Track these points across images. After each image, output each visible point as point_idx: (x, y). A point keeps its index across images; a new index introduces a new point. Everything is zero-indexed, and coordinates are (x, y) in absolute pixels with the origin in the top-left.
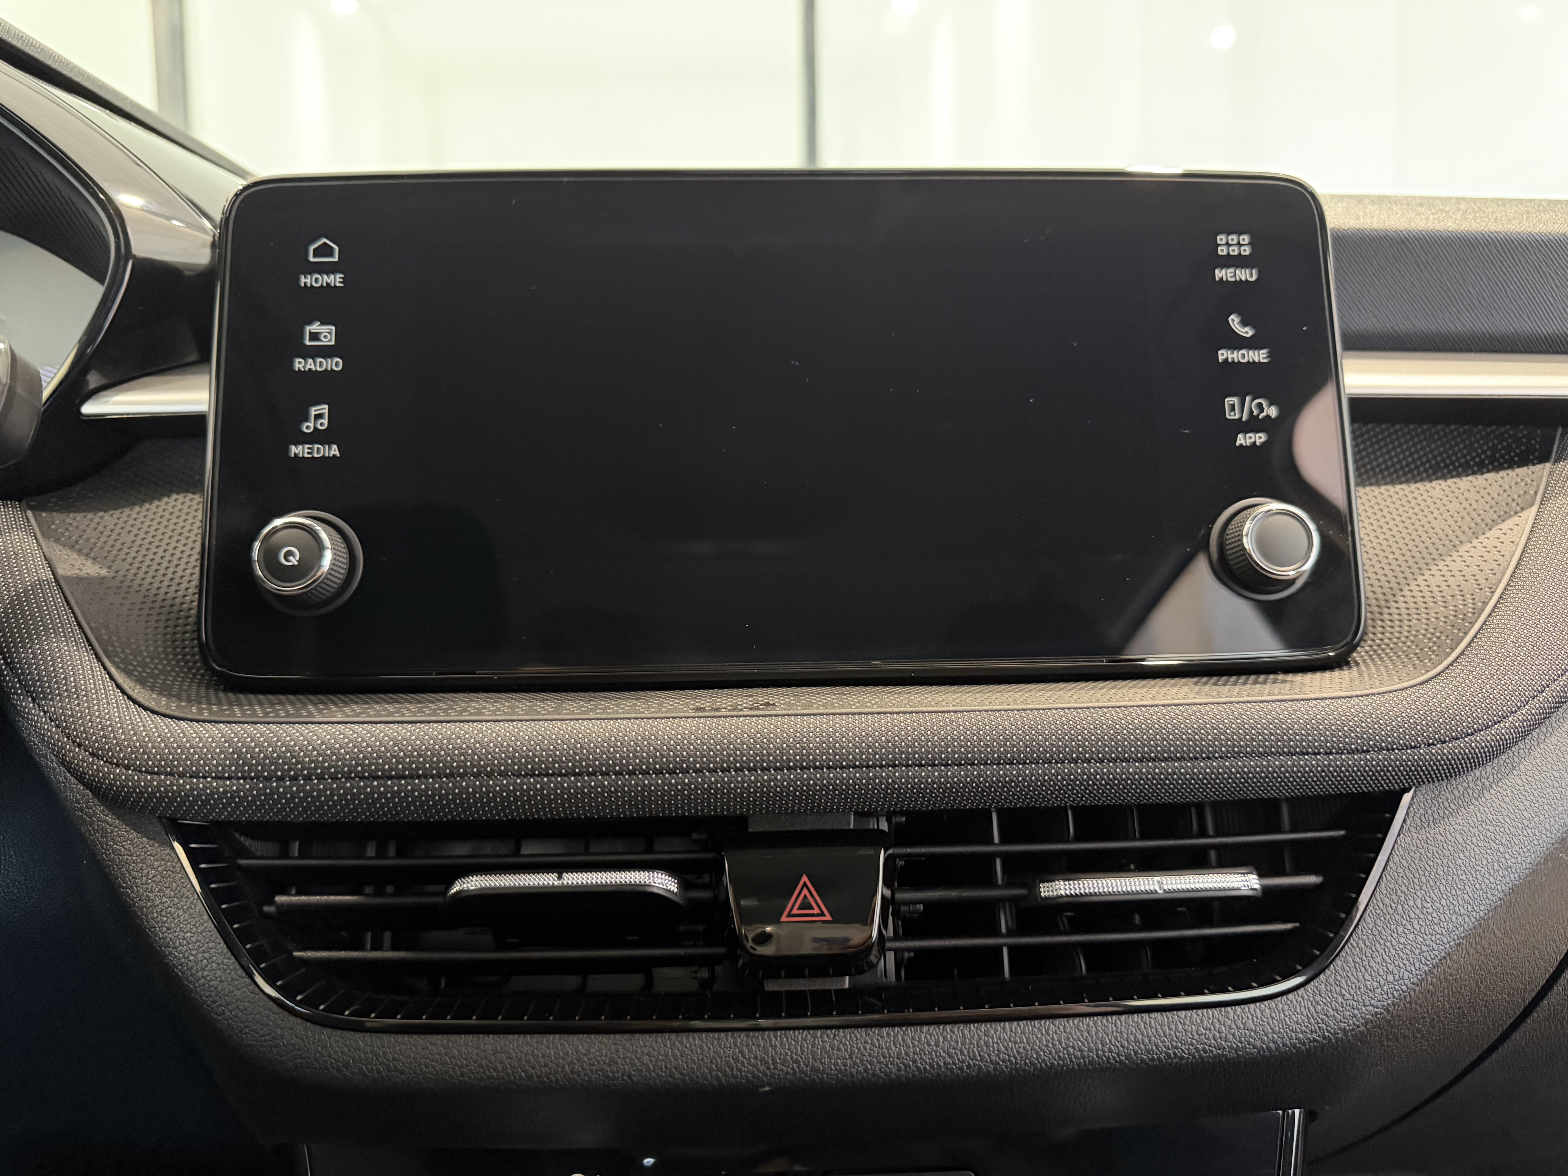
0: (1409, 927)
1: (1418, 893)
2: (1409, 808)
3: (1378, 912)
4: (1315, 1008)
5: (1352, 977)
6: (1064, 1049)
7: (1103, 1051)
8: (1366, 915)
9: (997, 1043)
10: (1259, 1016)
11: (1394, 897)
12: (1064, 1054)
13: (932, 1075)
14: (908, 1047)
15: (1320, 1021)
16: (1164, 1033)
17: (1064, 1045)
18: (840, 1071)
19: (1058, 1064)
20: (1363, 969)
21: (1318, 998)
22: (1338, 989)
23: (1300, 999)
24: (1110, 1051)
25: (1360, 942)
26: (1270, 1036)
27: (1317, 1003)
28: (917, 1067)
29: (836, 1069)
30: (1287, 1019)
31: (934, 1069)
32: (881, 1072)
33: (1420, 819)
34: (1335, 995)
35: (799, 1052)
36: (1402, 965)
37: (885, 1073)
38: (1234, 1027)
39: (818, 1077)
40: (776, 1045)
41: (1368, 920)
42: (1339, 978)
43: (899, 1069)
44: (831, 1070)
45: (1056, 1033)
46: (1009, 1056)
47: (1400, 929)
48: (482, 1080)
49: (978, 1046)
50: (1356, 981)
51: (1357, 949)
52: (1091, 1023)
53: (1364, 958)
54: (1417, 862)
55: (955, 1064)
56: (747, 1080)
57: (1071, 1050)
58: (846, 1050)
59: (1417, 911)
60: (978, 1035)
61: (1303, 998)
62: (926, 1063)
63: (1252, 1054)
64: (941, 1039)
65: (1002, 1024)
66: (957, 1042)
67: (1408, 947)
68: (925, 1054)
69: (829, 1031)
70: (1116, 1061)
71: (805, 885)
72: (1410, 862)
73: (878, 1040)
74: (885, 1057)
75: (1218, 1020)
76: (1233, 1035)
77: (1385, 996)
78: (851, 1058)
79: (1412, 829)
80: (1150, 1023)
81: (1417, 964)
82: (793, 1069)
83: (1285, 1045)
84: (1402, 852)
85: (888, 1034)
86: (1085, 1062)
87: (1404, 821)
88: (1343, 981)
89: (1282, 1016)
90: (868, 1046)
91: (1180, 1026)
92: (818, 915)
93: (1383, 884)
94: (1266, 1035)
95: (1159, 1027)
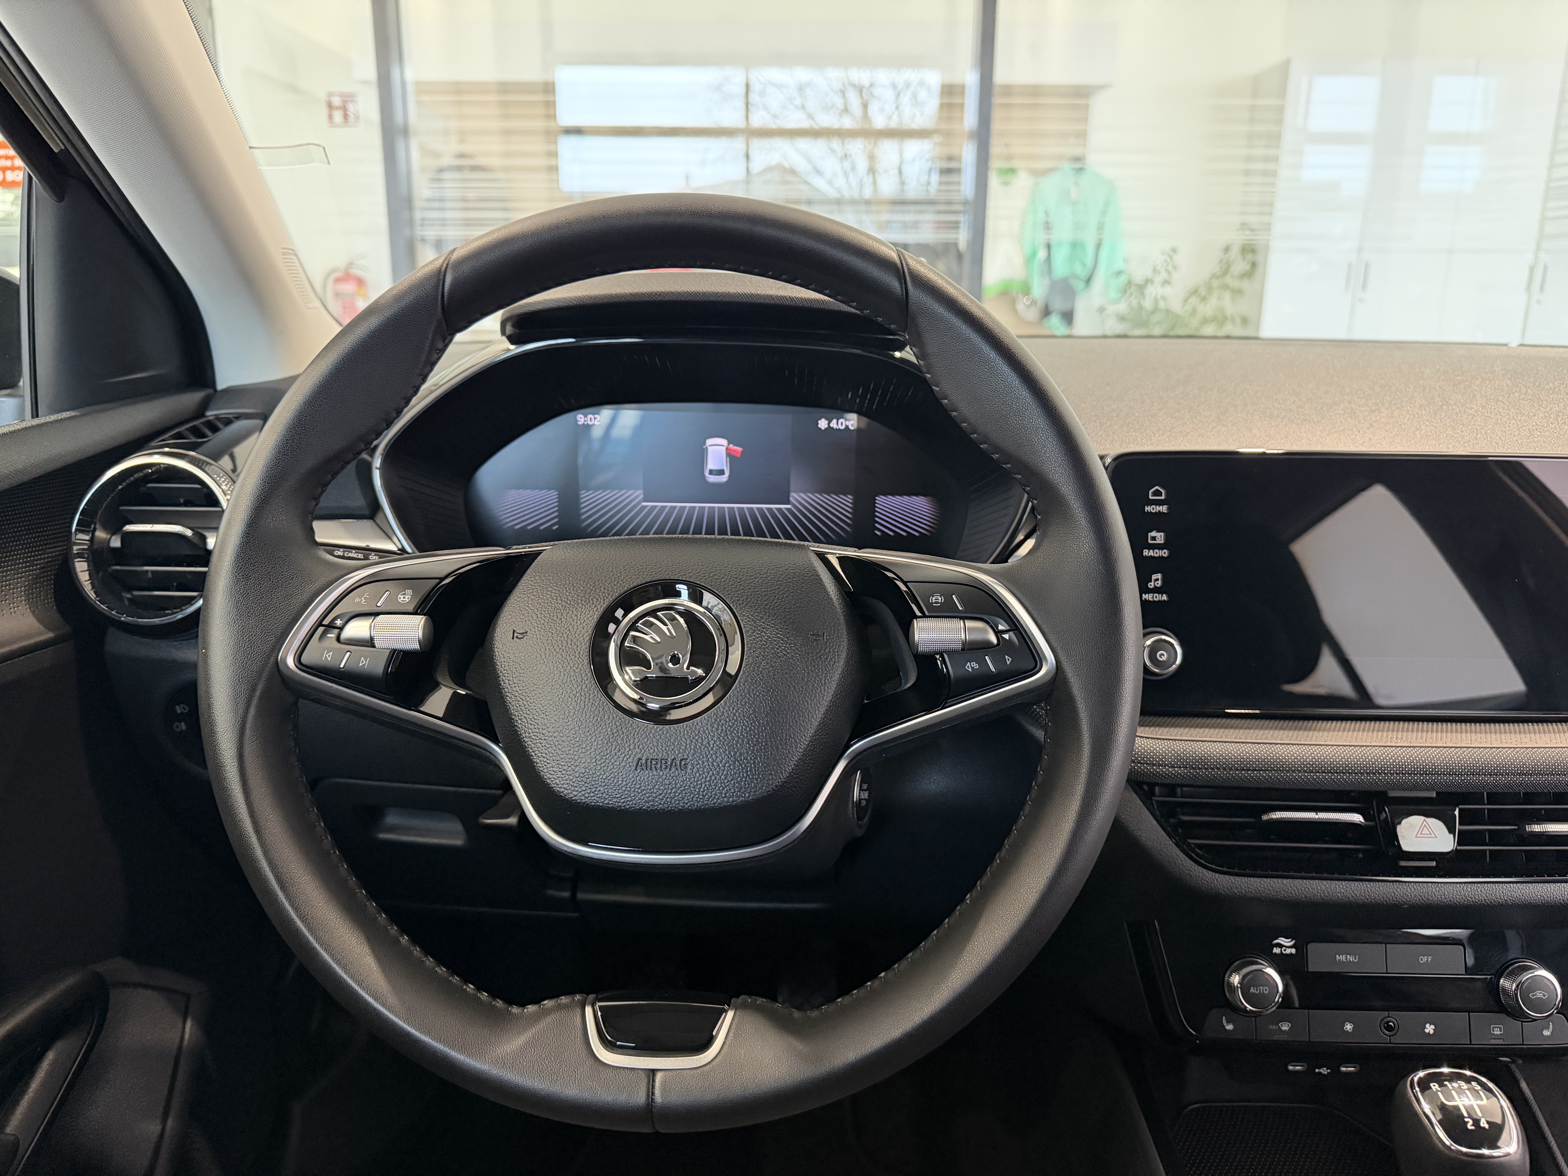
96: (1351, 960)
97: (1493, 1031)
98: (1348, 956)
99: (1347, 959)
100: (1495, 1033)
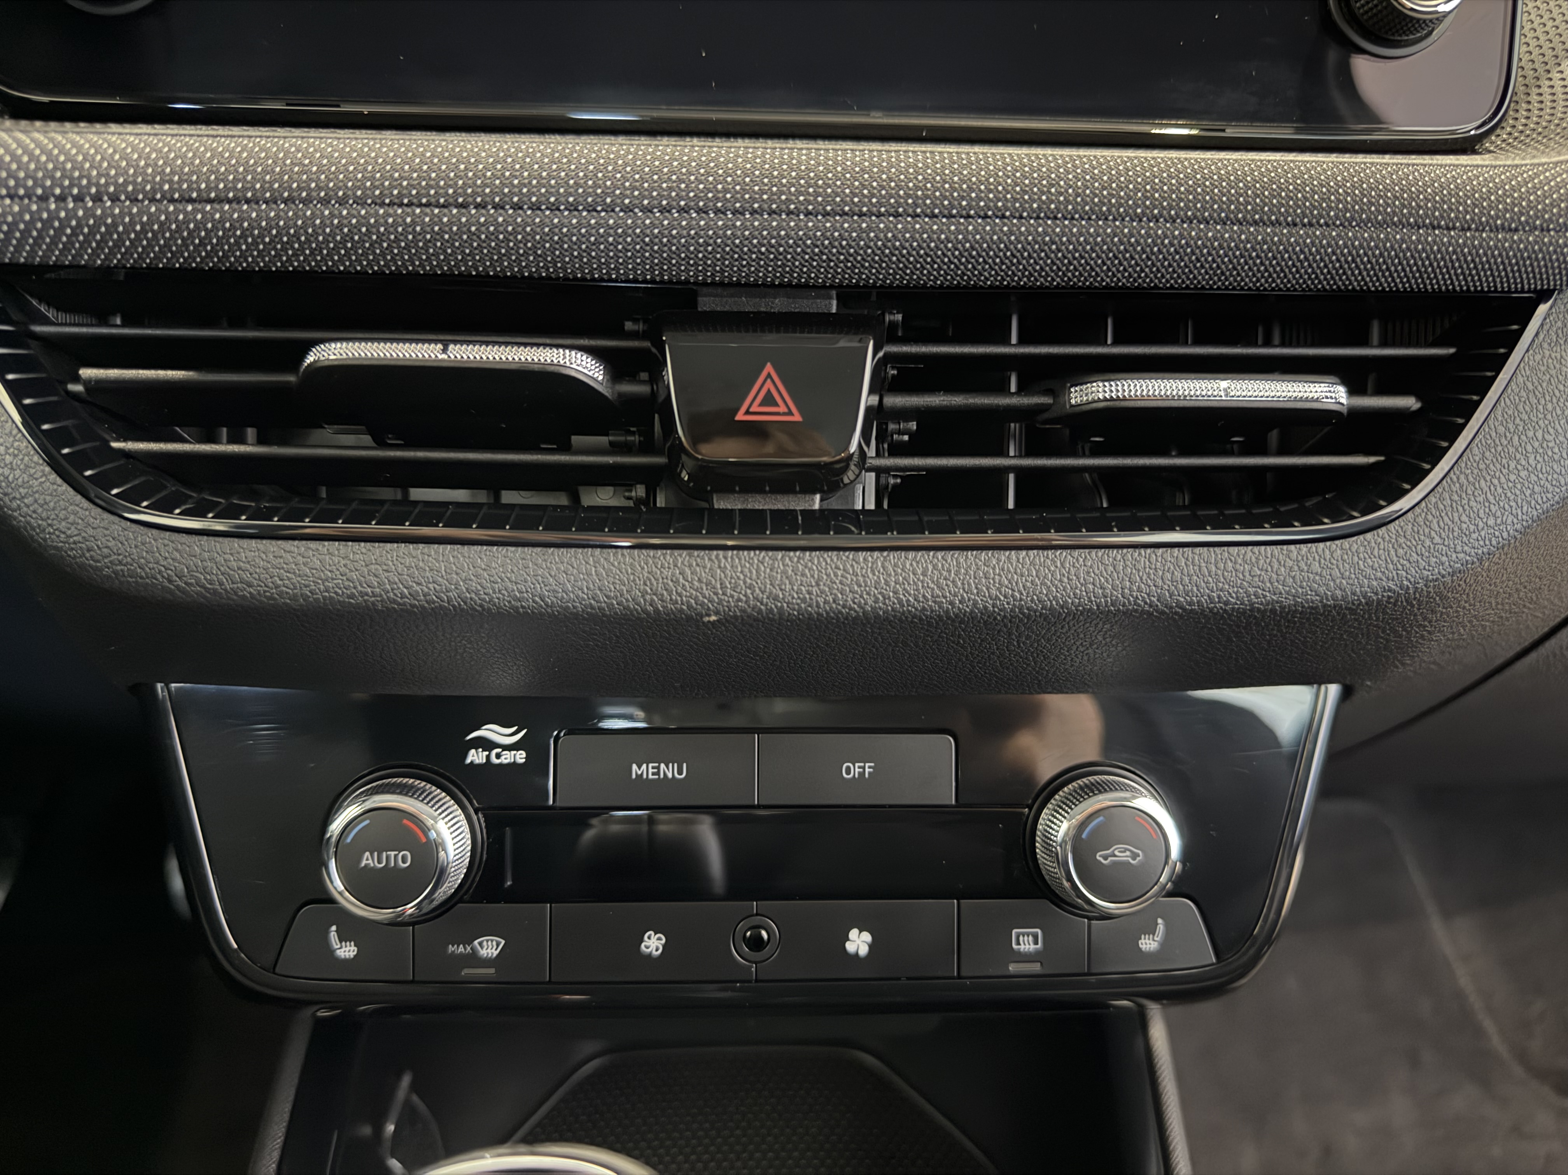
0: (1523, 463)
1: (1541, 422)
2: (1545, 319)
3: (1489, 442)
4: (1396, 551)
5: (1446, 518)
6: (1082, 585)
7: (1130, 589)
8: (1473, 445)
9: (999, 575)
10: (1328, 557)
11: (1511, 426)
12: (1081, 591)
13: (916, 609)
14: (890, 575)
15: (1400, 567)
16: (1209, 573)
17: (1082, 580)
18: (804, 600)
19: (1072, 603)
20: (1460, 509)
21: (1402, 540)
22: (1427, 530)
23: (1380, 540)
24: (1139, 590)
25: (1462, 477)
26: (1338, 581)
27: (1400, 546)
28: (898, 598)
29: (799, 598)
30: (1361, 563)
31: (919, 602)
32: (854, 603)
33: (1557, 333)
34: (1422, 538)
35: (754, 576)
36: (1507, 506)
37: (859, 606)
38: (1296, 568)
39: (776, 606)
40: (725, 567)
41: (1476, 451)
42: (1430, 517)
43: (876, 601)
44: (793, 598)
45: (1074, 567)
46: (1013, 590)
47: (1513, 465)
48: (352, 596)
49: (975, 578)
50: (1450, 523)
51: (1457, 485)
52: (1119, 557)
53: (1464, 495)
54: (1544, 385)
55: (945, 597)
56: (689, 607)
57: (1091, 586)
58: (813, 576)
59: (1536, 444)
60: (976, 565)
61: (1383, 539)
62: (910, 595)
63: (1312, 602)
64: (930, 567)
65: (1007, 553)
66: (949, 571)
67: (1519, 486)
68: (909, 584)
69: (792, 554)
70: (1146, 603)
71: (769, 376)
72: (1536, 384)
73: (852, 566)
74: (860, 586)
75: (1278, 560)
76: (1294, 578)
77: (1482, 543)
78: (818, 585)
79: (1545, 345)
80: (1193, 559)
81: (1525, 508)
82: (745, 595)
83: (1354, 594)
84: (1528, 373)
85: (865, 559)
86: (1106, 602)
87: (1537, 334)
88: (1435, 521)
89: (1356, 559)
90: (839, 573)
91: (1230, 564)
92: (784, 414)
93: (1499, 411)
94: (1333, 580)
95: (1203, 564)
96: (670, 775)
97: (1018, 943)
98: (663, 766)
99: (658, 773)
100: (1022, 947)
